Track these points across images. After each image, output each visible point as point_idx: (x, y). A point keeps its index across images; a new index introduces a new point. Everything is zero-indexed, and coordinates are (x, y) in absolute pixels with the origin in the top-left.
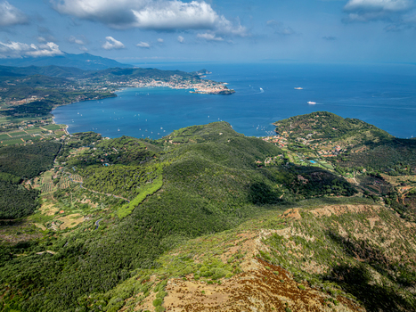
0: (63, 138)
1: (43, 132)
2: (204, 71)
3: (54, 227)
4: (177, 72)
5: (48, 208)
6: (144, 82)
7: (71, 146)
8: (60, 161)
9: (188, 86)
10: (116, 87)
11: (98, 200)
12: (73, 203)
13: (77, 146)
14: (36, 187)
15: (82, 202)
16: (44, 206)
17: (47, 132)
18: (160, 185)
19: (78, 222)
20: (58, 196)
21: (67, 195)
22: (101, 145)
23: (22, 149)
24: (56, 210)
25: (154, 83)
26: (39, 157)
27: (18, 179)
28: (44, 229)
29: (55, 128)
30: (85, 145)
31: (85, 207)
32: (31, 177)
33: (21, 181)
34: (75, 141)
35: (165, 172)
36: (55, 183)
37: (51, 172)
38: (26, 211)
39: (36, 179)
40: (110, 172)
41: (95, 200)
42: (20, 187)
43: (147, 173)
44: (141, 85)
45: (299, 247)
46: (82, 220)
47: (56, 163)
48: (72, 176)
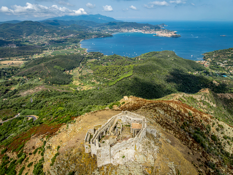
0: (85, 54)
1: (76, 51)
2: (163, 25)
3: (78, 89)
4: (147, 25)
5: (76, 82)
6: (128, 30)
7: (88, 58)
8: (83, 64)
9: (152, 32)
10: (113, 32)
11: (99, 80)
12: (87, 81)
13: (91, 58)
14: (71, 74)
15: (92, 81)
16: (74, 82)
17: (77, 51)
18: (131, 75)
19: (89, 88)
20: (81, 78)
21: (85, 78)
22: (103, 58)
23: (66, 57)
24: (80, 83)
25: (134, 30)
26: (73, 61)
27: (63, 69)
28: (74, 89)
29: (81, 50)
30: (95, 58)
31: (93, 83)
32: (69, 69)
33: (64, 71)
34: (91, 56)
35: (134, 69)
36: (80, 73)
37: (78, 68)
38: (67, 82)
39: (71, 71)
40: (107, 68)
41: (98, 81)
42: (64, 73)
43: (125, 69)
44: (126, 31)
45: (205, 106)
46: (91, 88)
47: (81, 65)
48: (88, 70)
